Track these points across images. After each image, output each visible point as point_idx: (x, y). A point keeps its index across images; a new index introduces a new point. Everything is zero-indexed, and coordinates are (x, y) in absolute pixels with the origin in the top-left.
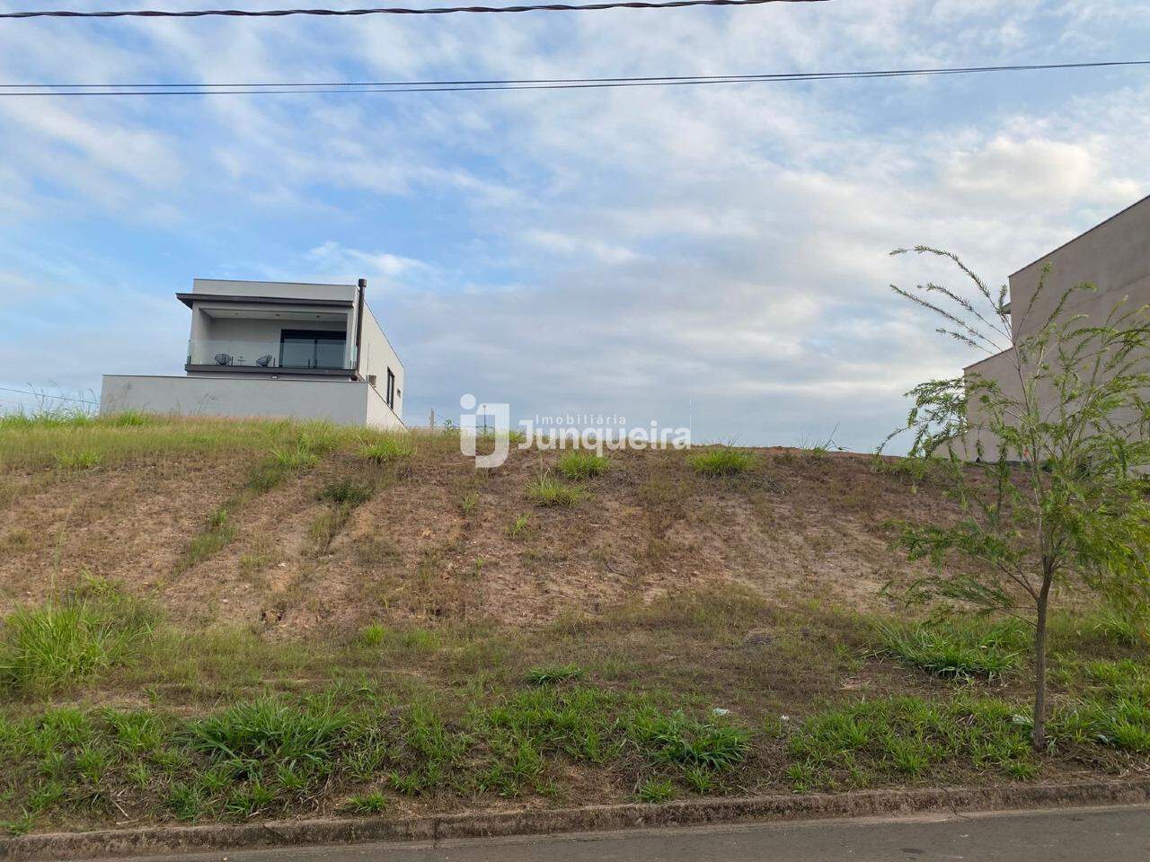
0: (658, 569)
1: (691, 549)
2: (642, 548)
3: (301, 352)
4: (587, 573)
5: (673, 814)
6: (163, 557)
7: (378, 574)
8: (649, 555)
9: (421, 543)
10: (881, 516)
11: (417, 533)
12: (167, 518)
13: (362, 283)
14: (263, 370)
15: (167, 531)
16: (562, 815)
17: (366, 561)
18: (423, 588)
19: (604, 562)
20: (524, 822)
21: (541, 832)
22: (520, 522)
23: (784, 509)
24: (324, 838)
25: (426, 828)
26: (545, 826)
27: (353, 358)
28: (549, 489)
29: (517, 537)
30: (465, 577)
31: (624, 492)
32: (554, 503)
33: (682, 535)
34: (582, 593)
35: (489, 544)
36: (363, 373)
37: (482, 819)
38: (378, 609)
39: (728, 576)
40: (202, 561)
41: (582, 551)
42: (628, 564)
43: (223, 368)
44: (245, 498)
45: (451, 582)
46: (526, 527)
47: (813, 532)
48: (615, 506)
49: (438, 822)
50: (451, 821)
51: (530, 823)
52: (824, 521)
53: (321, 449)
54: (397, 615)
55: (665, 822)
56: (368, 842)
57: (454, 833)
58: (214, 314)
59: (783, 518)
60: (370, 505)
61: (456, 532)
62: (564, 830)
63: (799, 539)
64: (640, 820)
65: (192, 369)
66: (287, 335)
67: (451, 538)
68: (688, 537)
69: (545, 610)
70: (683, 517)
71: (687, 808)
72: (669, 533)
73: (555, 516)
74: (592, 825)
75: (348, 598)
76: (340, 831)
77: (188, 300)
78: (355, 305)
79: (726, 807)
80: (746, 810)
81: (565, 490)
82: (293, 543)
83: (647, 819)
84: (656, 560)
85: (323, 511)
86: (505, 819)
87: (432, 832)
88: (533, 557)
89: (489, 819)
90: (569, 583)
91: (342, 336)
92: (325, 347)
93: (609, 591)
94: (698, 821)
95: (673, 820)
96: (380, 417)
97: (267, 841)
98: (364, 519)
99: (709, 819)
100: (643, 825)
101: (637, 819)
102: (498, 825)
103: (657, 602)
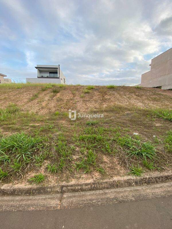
0: (105, 102)
1: (109, 99)
2: (101, 99)
3: (52, 75)
4: (93, 103)
5: (145, 181)
6: (26, 100)
7: (60, 103)
8: (103, 100)
9: (67, 98)
10: (137, 94)
11: (66, 97)
12: (29, 95)
13: (59, 65)
14: (47, 77)
15: (28, 97)
16: (106, 183)
17: (58, 101)
18: (67, 105)
19: (96, 101)
20: (93, 186)
21: (100, 189)
22: (82, 95)
23: (122, 93)
24: (21, 193)
25: (58, 189)
26: (101, 187)
27: (59, 76)
28: (86, 91)
29: (82, 97)
30: (74, 103)
31: (97, 91)
32: (87, 93)
33: (107, 97)
34: (93, 106)
35: (77, 98)
36: (60, 78)
37: (78, 185)
38: (59, 109)
39: (116, 103)
40: (32, 101)
41: (92, 99)
42: (99, 101)
43: (42, 77)
44: (41, 92)
45: (71, 104)
46: (83, 96)
47: (128, 96)
48: (96, 93)
49: (62, 187)
50: (67, 186)
51: (96, 186)
52: (129, 94)
53: (53, 86)
54: (62, 110)
55: (142, 184)
56: (38, 195)
57: (68, 191)
58: (40, 70)
59: (122, 94)
60: (59, 93)
61: (72, 97)
62: (107, 188)
63: (126, 97)
64: (134, 183)
65: (38, 77)
66: (50, 73)
67: (71, 98)
68: (108, 97)
69: (87, 109)
70: (107, 94)
71: (149, 178)
72: (105, 97)
73: (87, 94)
74: (117, 186)
75: (54, 107)
76: (27, 191)
77: (36, 68)
78: (58, 68)
79: (162, 177)
80: (169, 178)
81: (88, 91)
82: (47, 98)
83: (136, 183)
84: (104, 100)
85: (52, 94)
86: (86, 185)
87: (60, 190)
88: (84, 100)
89: (81, 185)
90: (90, 104)
91: (57, 73)
92: (55, 74)
93: (97, 105)
94: (153, 183)
95: (145, 183)
96: (62, 83)
97: (2, 194)
98: (58, 95)
99: (157, 182)
100: (135, 185)
101: (133, 183)
102: (84, 187)
103: (106, 107)
